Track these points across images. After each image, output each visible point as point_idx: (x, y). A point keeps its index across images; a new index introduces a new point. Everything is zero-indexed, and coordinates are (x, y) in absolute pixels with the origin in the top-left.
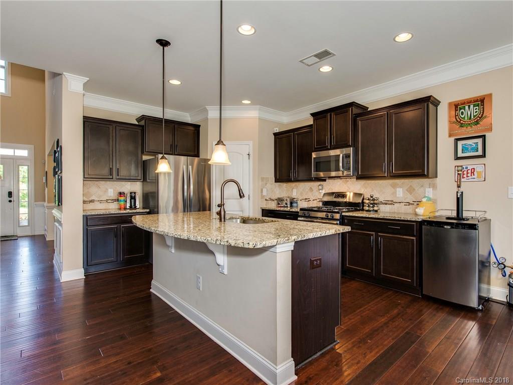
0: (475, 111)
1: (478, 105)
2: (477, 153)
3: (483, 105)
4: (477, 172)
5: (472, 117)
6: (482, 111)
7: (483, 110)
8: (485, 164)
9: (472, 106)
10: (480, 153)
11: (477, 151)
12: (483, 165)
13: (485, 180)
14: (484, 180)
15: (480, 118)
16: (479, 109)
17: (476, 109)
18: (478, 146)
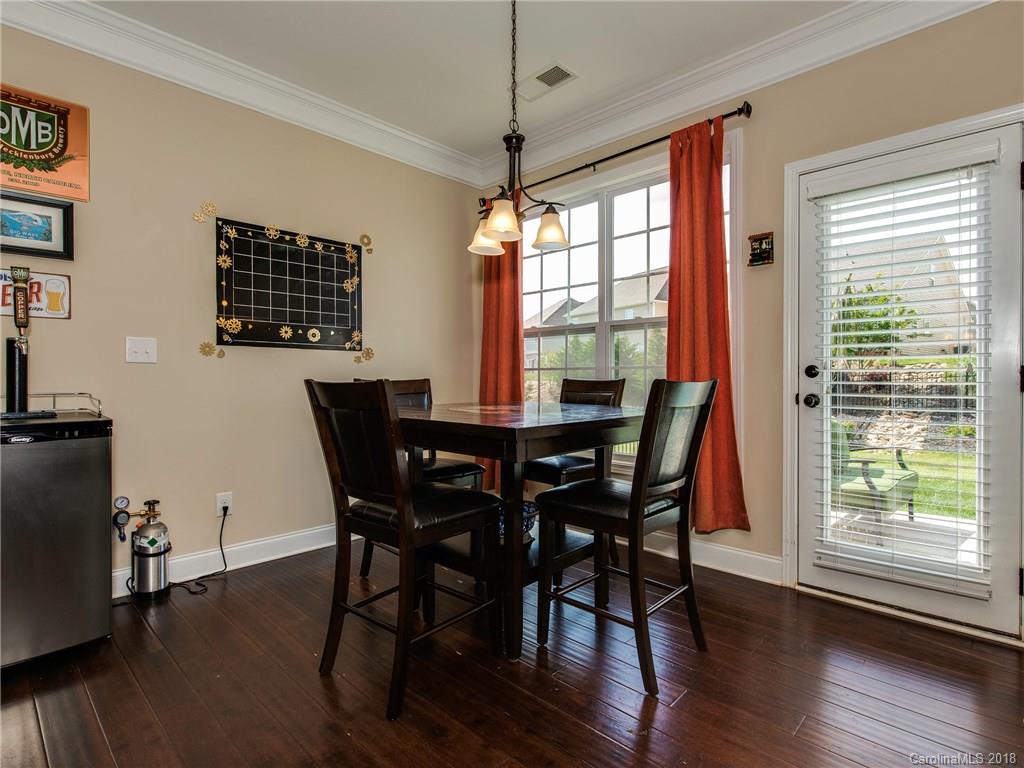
0: (41, 132)
1: (51, 121)
2: (49, 243)
3: (65, 126)
4: (48, 293)
5: (33, 145)
6: (61, 141)
7: (65, 139)
8: (69, 278)
9: (31, 116)
10: (56, 243)
11: (49, 239)
12: (65, 280)
13: (69, 318)
14: (67, 315)
15: (57, 156)
16: (52, 132)
17: (46, 128)
18: (50, 225)
